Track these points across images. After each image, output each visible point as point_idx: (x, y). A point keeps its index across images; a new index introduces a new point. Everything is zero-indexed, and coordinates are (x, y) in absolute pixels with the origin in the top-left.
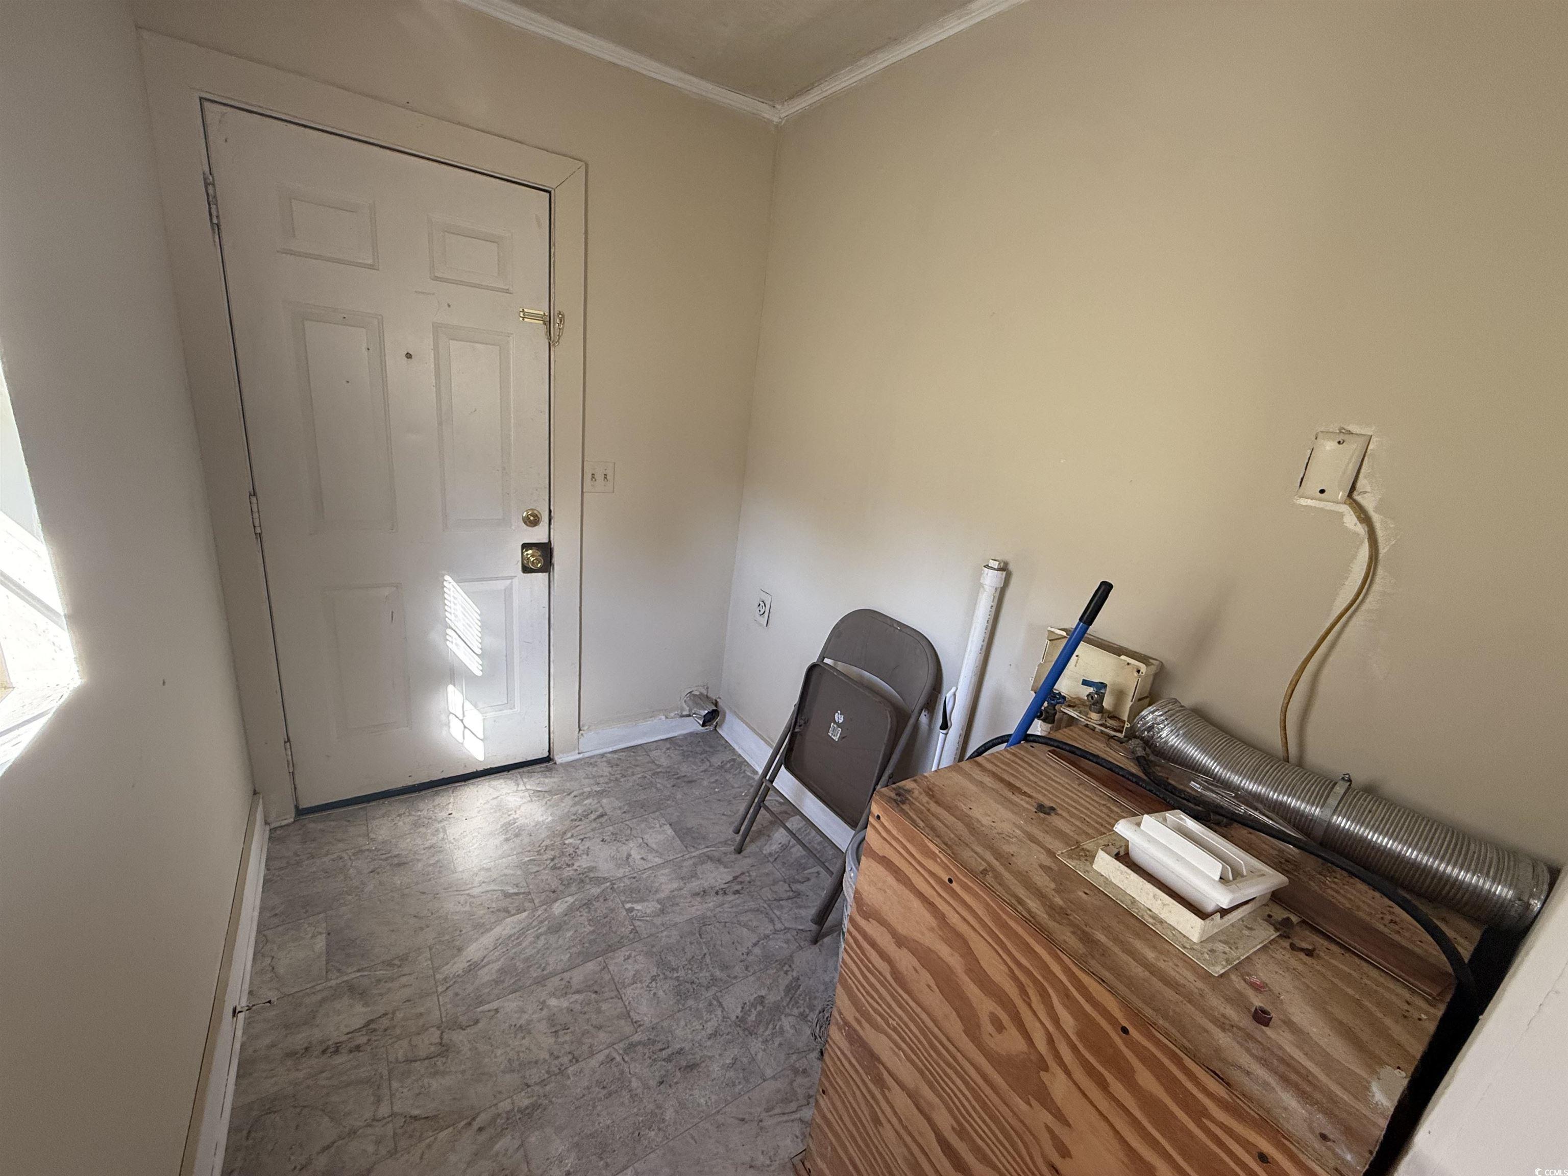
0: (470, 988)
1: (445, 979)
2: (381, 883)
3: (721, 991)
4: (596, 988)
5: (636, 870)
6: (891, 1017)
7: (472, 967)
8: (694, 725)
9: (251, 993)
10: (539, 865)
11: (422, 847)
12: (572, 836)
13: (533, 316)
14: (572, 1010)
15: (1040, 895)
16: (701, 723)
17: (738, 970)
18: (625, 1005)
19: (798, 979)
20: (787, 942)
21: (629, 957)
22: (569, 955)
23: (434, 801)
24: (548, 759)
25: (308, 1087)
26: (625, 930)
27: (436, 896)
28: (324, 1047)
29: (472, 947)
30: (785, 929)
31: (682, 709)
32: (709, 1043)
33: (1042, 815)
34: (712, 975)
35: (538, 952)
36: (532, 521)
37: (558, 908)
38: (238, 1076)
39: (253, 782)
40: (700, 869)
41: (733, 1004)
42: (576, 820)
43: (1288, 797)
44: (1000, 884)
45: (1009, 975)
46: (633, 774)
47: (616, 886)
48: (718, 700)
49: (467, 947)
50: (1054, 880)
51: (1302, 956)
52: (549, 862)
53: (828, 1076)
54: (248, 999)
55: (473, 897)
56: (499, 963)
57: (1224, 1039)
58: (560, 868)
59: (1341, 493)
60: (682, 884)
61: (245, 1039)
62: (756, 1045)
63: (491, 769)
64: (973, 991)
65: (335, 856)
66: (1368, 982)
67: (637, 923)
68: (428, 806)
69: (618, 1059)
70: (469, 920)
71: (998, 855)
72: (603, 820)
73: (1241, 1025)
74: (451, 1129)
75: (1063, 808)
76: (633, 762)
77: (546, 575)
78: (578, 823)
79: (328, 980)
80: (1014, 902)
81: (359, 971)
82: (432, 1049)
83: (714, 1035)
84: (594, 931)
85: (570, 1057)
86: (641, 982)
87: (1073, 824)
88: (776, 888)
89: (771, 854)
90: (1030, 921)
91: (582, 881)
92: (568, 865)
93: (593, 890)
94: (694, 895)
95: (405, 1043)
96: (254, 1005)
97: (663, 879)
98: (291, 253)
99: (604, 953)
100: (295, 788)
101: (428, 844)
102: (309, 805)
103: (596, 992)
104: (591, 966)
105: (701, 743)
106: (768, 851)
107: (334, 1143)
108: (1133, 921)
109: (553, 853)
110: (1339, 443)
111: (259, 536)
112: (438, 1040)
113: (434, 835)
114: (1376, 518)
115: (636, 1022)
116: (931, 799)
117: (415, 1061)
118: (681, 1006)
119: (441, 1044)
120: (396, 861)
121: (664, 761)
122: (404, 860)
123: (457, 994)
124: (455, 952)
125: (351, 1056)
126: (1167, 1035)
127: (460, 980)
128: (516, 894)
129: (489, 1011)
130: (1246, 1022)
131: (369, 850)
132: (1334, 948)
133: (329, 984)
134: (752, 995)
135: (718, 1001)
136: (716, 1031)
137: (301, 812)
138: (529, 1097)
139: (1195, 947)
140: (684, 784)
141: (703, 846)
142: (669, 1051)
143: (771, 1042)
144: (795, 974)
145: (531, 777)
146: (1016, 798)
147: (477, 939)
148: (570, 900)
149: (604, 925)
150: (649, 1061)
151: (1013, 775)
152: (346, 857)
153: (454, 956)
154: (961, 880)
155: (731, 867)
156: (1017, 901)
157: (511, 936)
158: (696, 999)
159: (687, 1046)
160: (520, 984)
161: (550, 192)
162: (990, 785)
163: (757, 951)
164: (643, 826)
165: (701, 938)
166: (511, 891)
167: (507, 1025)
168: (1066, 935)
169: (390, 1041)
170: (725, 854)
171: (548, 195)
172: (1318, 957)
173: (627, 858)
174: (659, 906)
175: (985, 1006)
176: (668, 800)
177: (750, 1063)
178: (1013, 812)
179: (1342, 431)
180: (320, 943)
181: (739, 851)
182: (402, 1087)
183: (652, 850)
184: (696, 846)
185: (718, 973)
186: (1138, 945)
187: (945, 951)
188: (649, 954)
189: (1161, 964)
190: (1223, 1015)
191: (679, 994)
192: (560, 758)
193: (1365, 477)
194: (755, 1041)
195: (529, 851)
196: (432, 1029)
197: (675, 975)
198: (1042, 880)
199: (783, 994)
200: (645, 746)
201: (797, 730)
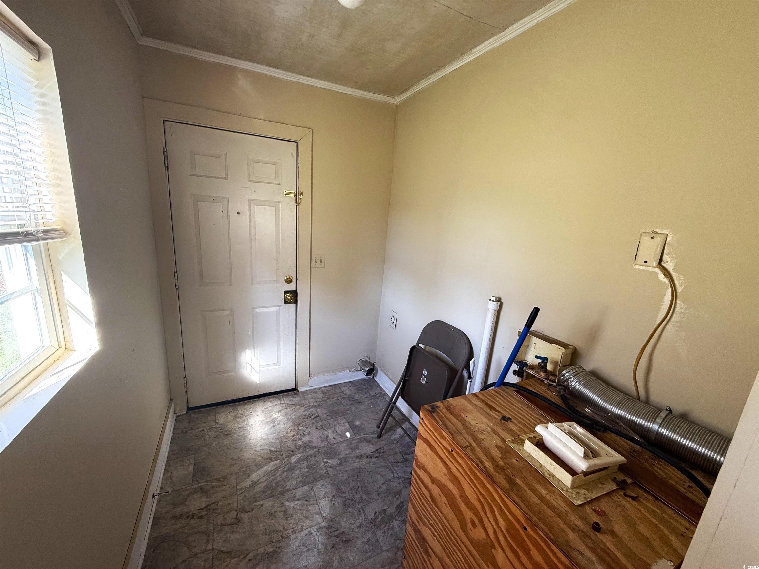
0: (251, 493)
1: (241, 489)
2: (219, 443)
3: (365, 505)
4: (307, 498)
5: (331, 444)
6: (431, 520)
7: (253, 484)
8: (362, 375)
9: (161, 488)
10: (287, 439)
11: (237, 427)
12: (303, 426)
13: (290, 194)
14: (295, 508)
15: (492, 459)
16: (366, 374)
17: (374, 495)
18: (319, 508)
19: (403, 503)
20: (399, 483)
21: (323, 485)
22: (296, 482)
23: (244, 406)
24: (295, 389)
25: (180, 532)
26: (323, 472)
27: (241, 450)
28: (188, 515)
29: (253, 475)
30: (399, 477)
31: (357, 368)
32: (357, 530)
33: (503, 421)
34: (361, 497)
35: (283, 479)
36: (289, 281)
37: (294, 459)
38: (152, 525)
39: (171, 396)
40: (360, 445)
41: (370, 512)
42: (305, 418)
43: (636, 417)
44: (473, 453)
45: (477, 499)
46: (333, 398)
47: (320, 451)
48: (374, 363)
49: (252, 474)
50: (502, 453)
51: (630, 500)
52: (291, 437)
53: (406, 550)
54: (160, 491)
55: (257, 451)
56: (265, 483)
57: (572, 536)
58: (296, 440)
59: (655, 263)
60: (351, 452)
61: (157, 508)
62: (380, 534)
63: (270, 393)
64: (463, 506)
65: (201, 429)
66: (665, 516)
67: (329, 469)
68: (241, 410)
69: (314, 533)
70: (254, 462)
71: (476, 439)
72: (317, 419)
73: (584, 530)
74: (237, 559)
75: (516, 419)
76: (334, 392)
77: (295, 305)
78: (306, 420)
79: (192, 485)
80: (478, 462)
81: (205, 482)
82: (233, 520)
83: (359, 527)
84: (308, 471)
85: (292, 530)
86: (328, 497)
87: (519, 427)
88: (395, 456)
89: (395, 439)
90: (484, 472)
91: (305, 447)
92: (300, 439)
93: (310, 452)
94: (356, 457)
95: (221, 517)
96: (161, 493)
97: (342, 448)
98: (193, 175)
99: (312, 482)
100: (187, 398)
101: (240, 426)
102: (192, 406)
103: (307, 500)
104: (305, 488)
105: (366, 384)
106: (394, 438)
107: (188, 559)
108: (538, 475)
109: (293, 433)
110: (652, 238)
111: (177, 289)
112: (235, 517)
113: (243, 422)
114: (674, 275)
115: (324, 517)
116: (448, 411)
117: (225, 525)
118: (345, 511)
119: (236, 518)
120: (226, 433)
121: (348, 392)
122: (229, 433)
123: (245, 496)
124: (247, 476)
125: (198, 520)
126: (543, 532)
127: (247, 490)
128: (276, 451)
129: (259, 505)
130: (587, 529)
131: (215, 428)
132: (650, 497)
133: (193, 487)
134: (380, 508)
135: (363, 510)
136: (361, 525)
137: (189, 409)
138: (272, 548)
139: (569, 490)
140: (356, 403)
141: (363, 434)
142: (338, 532)
143: (387, 533)
144: (402, 500)
145: (288, 397)
146: (492, 413)
147: (257, 471)
148: (299, 456)
149: (313, 469)
150: (328, 536)
151: (493, 401)
152: (206, 430)
153: (246, 478)
154: (456, 450)
155: (375, 445)
156: (480, 462)
157: (271, 471)
158: (352, 508)
159: (347, 531)
160: (273, 494)
161: (297, 142)
162: (480, 406)
163: (384, 487)
164: (335, 423)
165: (358, 478)
166: (273, 450)
167: (266, 512)
168: (501, 479)
169: (215, 515)
170: (373, 438)
171: (296, 143)
172: (639, 501)
173: (327, 438)
174: (339, 462)
175: (469, 514)
176: (348, 411)
177: (376, 542)
178: (488, 419)
179: (653, 232)
180: (191, 469)
181: (380, 437)
182: (218, 537)
183: (338, 434)
184: (359, 433)
185: (364, 496)
186: (539, 487)
187: (451, 486)
188: (333, 484)
189: (548, 497)
190: (576, 525)
191: (345, 504)
192: (301, 389)
193: (667, 255)
194: (379, 531)
195: (283, 432)
196: (233, 511)
197: (344, 495)
198: (495, 453)
199: (395, 510)
200: (340, 385)
201: (406, 378)
